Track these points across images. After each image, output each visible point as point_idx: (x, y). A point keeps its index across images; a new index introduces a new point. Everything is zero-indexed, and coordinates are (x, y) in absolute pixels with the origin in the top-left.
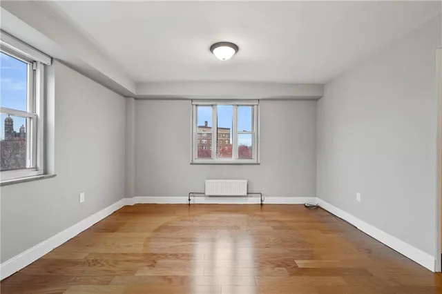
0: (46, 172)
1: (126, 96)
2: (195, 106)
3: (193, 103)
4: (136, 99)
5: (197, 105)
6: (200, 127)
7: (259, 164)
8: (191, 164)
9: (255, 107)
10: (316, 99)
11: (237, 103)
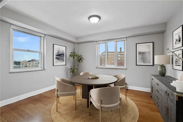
0: (44, 69)
1: (74, 43)
2: (98, 44)
3: (97, 43)
4: (78, 43)
5: (99, 43)
6: (118, 52)
7: (127, 69)
8: (96, 68)
9: (125, 41)
10: (163, 32)
11: (116, 40)
